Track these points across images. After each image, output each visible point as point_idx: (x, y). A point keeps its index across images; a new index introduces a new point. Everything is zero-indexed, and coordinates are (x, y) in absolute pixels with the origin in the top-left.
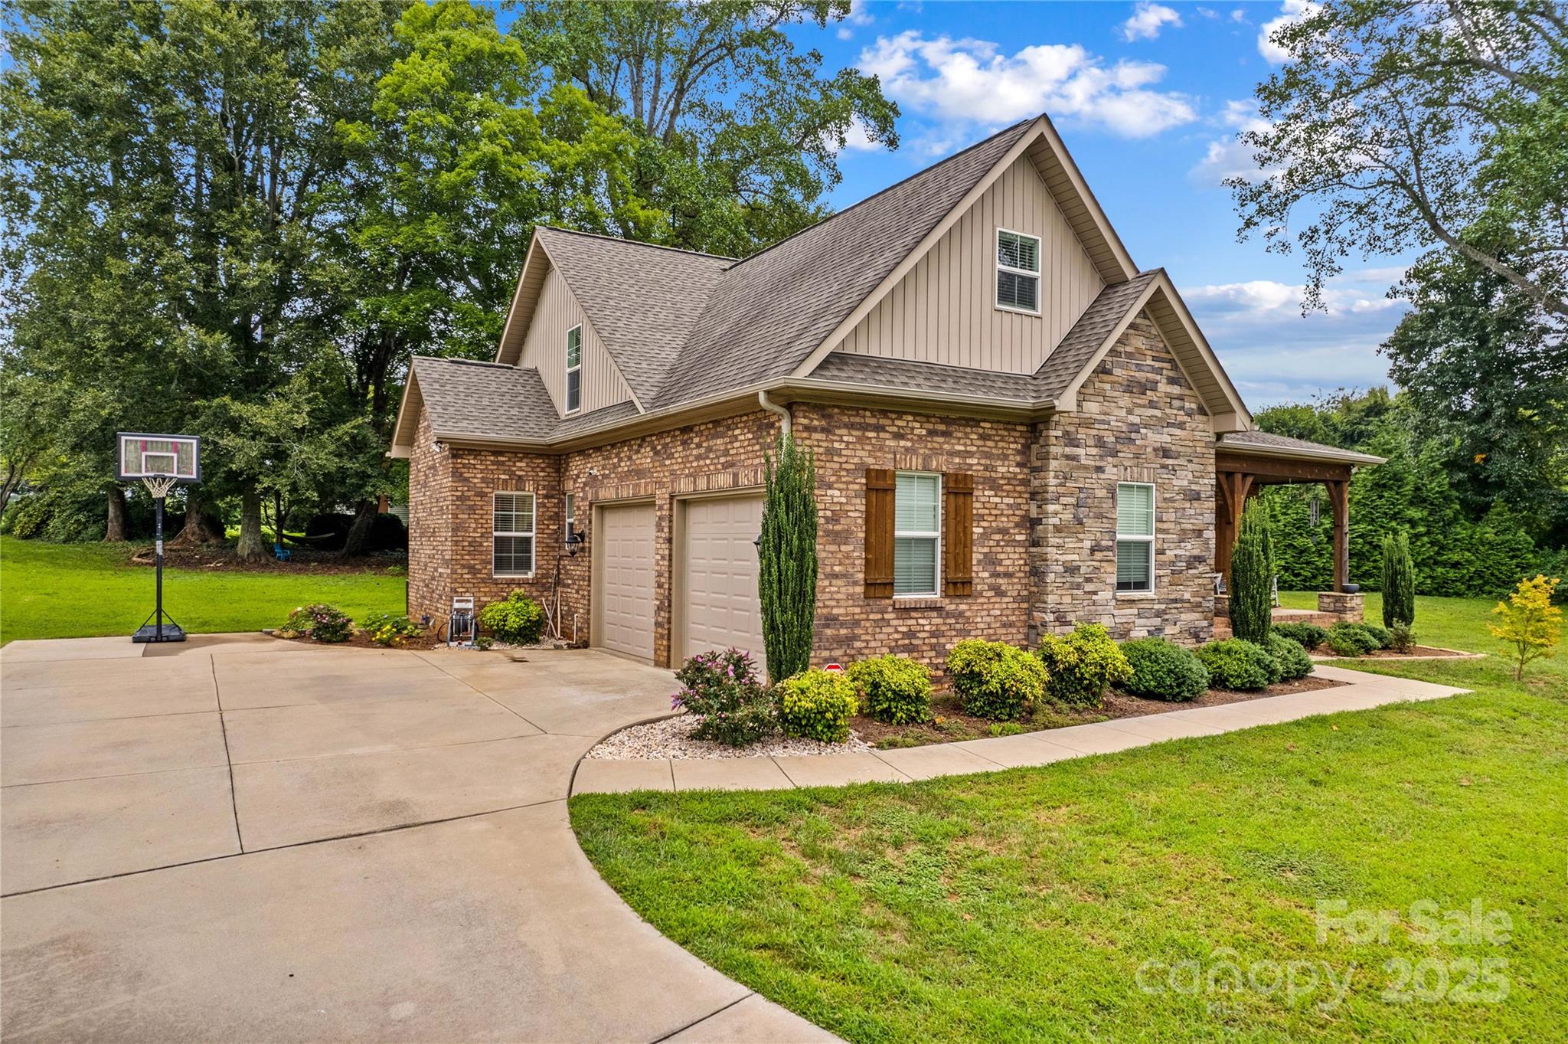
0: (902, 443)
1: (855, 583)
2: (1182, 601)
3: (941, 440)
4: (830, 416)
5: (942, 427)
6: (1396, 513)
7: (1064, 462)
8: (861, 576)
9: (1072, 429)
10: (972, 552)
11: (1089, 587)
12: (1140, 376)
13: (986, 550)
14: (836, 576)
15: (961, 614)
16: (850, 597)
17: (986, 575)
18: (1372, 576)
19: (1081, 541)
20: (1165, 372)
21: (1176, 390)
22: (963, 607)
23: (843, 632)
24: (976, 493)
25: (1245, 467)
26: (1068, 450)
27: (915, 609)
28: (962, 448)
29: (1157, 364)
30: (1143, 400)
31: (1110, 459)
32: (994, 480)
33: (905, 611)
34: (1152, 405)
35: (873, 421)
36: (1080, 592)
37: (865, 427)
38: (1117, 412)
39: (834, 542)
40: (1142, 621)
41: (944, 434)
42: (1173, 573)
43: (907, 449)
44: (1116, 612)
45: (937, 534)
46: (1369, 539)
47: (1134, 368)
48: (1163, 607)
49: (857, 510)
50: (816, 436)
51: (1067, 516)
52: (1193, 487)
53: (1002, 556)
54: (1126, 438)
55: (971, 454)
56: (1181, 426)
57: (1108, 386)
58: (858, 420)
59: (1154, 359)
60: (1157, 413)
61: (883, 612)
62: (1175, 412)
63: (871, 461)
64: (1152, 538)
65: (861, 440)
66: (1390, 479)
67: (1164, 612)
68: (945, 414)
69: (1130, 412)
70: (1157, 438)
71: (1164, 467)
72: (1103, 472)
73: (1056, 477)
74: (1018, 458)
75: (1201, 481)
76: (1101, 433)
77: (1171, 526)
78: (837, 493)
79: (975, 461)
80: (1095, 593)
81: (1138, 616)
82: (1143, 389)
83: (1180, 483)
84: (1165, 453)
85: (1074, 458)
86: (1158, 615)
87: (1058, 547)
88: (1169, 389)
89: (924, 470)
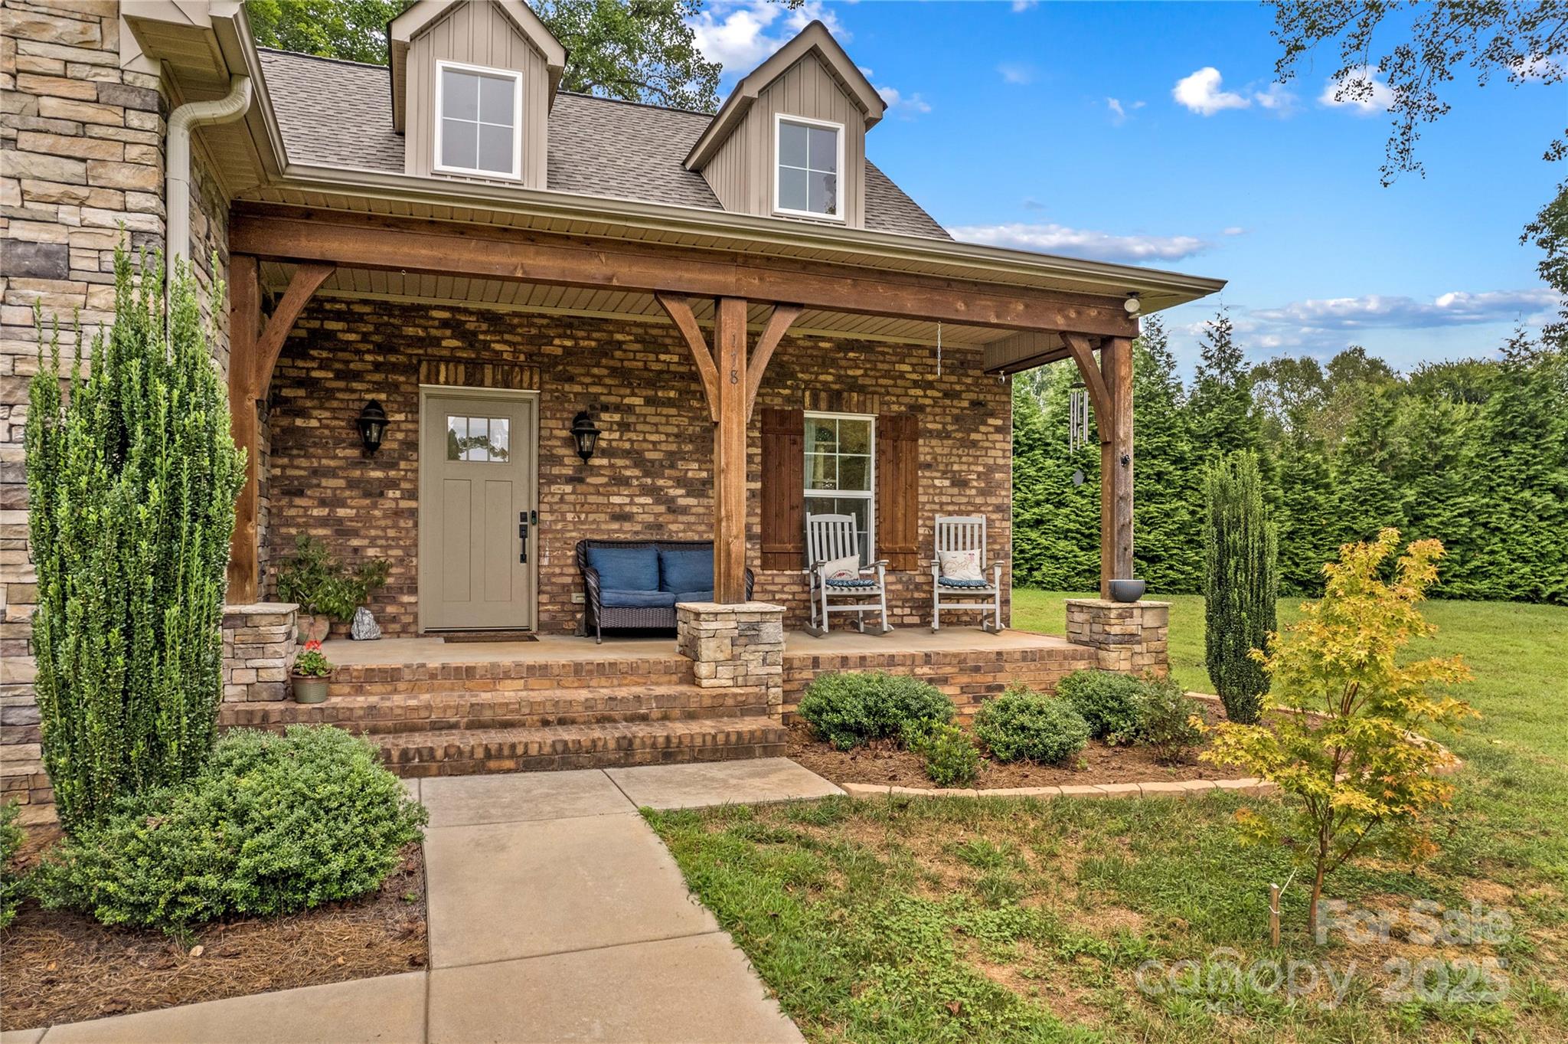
6: (1530, 478)
18: (1486, 575)
46: (1482, 519)
66: (1522, 425)
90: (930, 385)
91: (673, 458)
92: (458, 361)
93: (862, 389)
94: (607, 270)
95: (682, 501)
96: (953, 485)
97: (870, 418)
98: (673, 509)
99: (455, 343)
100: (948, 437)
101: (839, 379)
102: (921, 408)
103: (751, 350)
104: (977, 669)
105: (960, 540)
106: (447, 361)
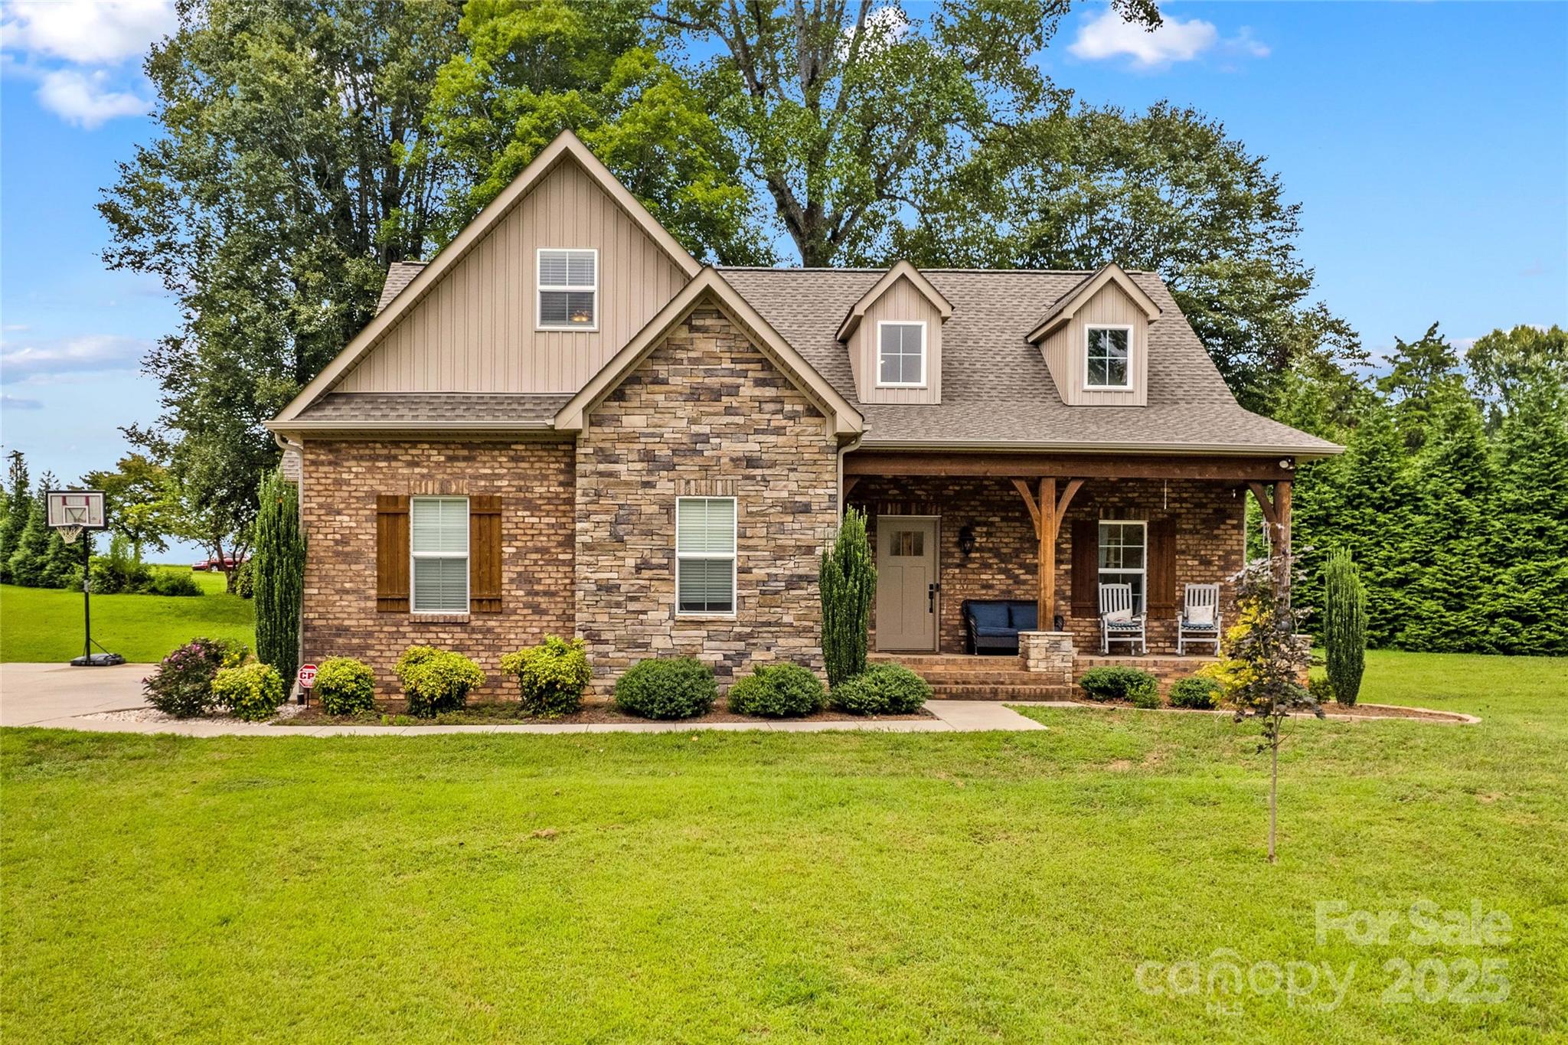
0: (417, 470)
1: (367, 598)
2: (778, 624)
3: (463, 464)
4: (338, 451)
5: (465, 453)
7: (594, 479)
8: (373, 592)
9: (608, 445)
10: (500, 572)
11: (633, 605)
12: (712, 382)
13: (521, 569)
14: (347, 592)
15: (490, 630)
16: (363, 610)
17: (521, 593)
19: (623, 558)
20: (750, 374)
21: (770, 392)
22: (492, 622)
23: (355, 641)
24: (505, 514)
25: (1060, 471)
26: (602, 467)
27: (437, 623)
28: (489, 471)
29: (739, 367)
30: (719, 407)
31: (664, 473)
32: (530, 501)
33: (423, 625)
34: (729, 411)
35: (385, 452)
36: (619, 611)
37: (375, 458)
38: (674, 423)
39: (344, 562)
40: (713, 644)
41: (465, 459)
42: (763, 593)
43: (423, 476)
44: (673, 633)
45: (466, 554)
47: (702, 374)
48: (748, 630)
49: (368, 533)
50: (322, 469)
51: (603, 533)
52: (798, 499)
53: (542, 575)
54: (693, 447)
55: (501, 477)
56: (779, 431)
57: (662, 397)
58: (367, 452)
59: (733, 361)
60: (740, 420)
61: (398, 625)
62: (768, 416)
63: (382, 488)
64: (733, 555)
65: (372, 469)
67: (750, 635)
68: (467, 440)
69: (693, 421)
70: (735, 447)
71: (746, 478)
72: (654, 487)
73: (584, 494)
74: (561, 478)
75: (811, 492)
76: (650, 447)
77: (763, 542)
78: (346, 518)
79: (505, 483)
80: (644, 612)
81: (709, 638)
82: (716, 395)
83: (775, 494)
84: (751, 462)
85: (610, 474)
86: (740, 637)
87: (588, 565)
88: (757, 392)
89: (442, 493)
90: (1185, 500)
91: (1017, 552)
92: (897, 502)
93: (1138, 506)
94: (984, 469)
95: (1023, 577)
96: (1201, 564)
97: (1144, 523)
98: (1017, 581)
99: (896, 492)
100: (1198, 532)
101: (1122, 500)
102: (1179, 515)
103: (1058, 499)
105: (1201, 599)
106: (891, 501)
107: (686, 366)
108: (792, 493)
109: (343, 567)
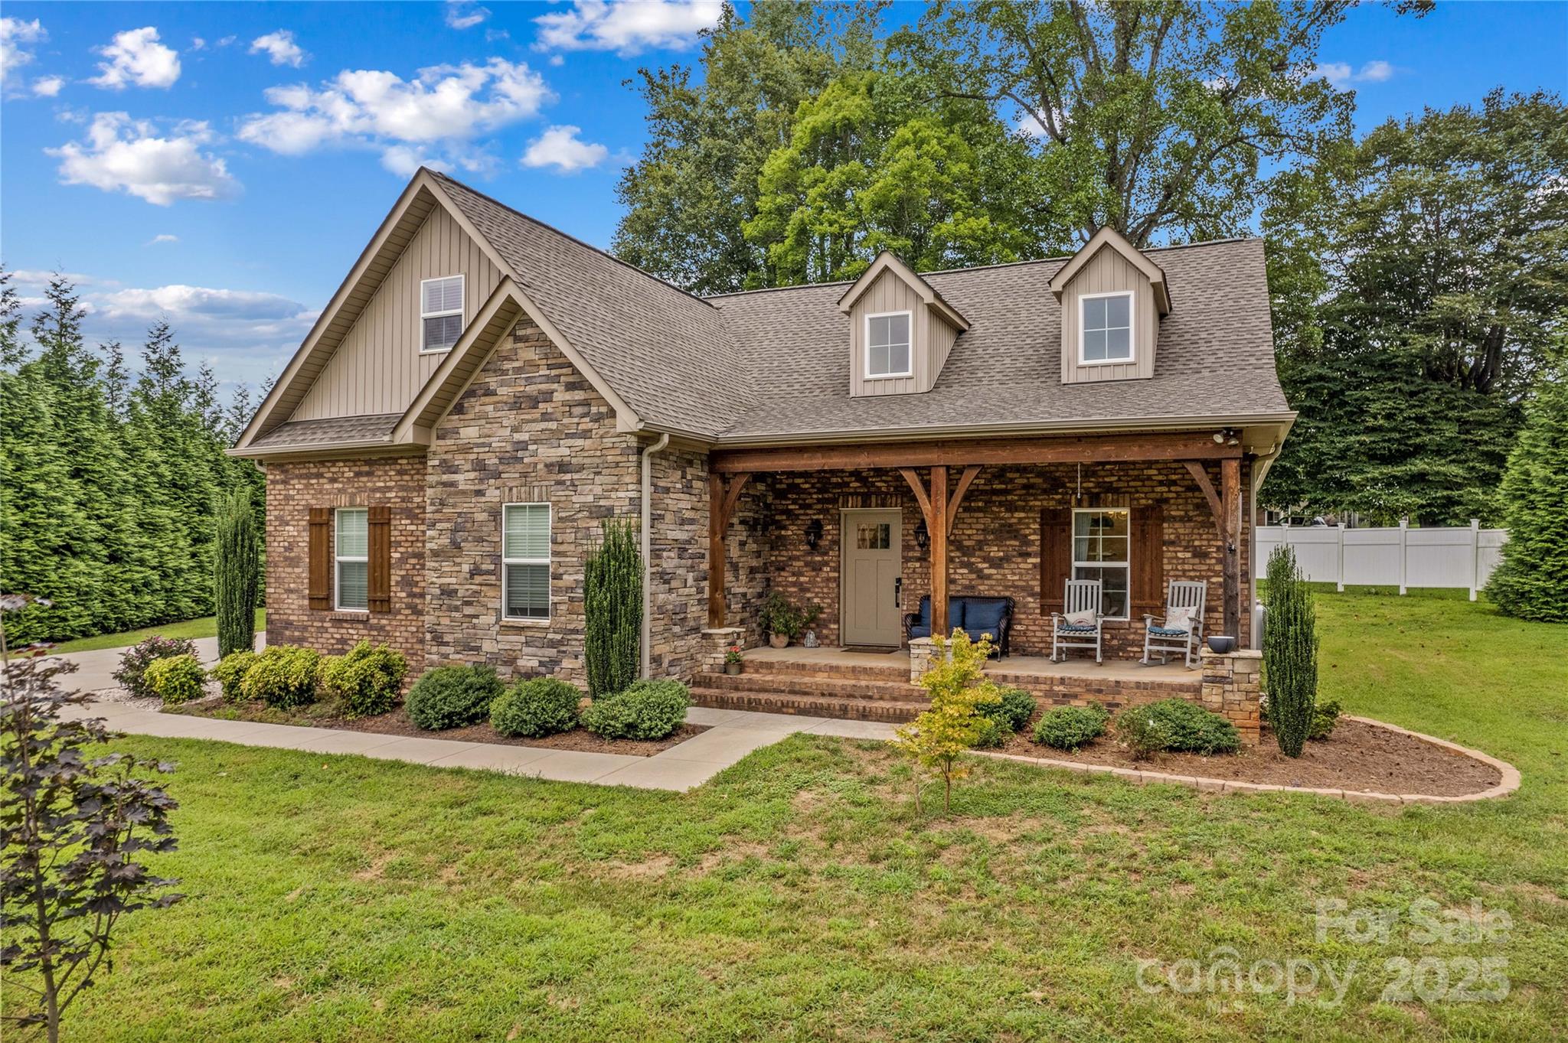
0: (336, 485)
1: (304, 598)
3: (365, 479)
4: (287, 471)
5: (366, 468)
7: (440, 489)
8: (307, 592)
9: (449, 456)
10: (389, 575)
11: (468, 610)
12: (532, 389)
13: (403, 573)
14: (291, 591)
15: (382, 628)
16: (301, 607)
17: (404, 595)
19: (460, 564)
20: (562, 379)
21: (579, 396)
22: (384, 622)
23: (297, 634)
24: (393, 522)
26: (445, 478)
27: (346, 621)
28: (382, 484)
29: (554, 372)
30: (536, 414)
31: (492, 481)
32: (411, 510)
33: (338, 622)
34: (546, 417)
35: (315, 470)
36: (457, 616)
37: (308, 476)
38: (500, 433)
39: (289, 566)
40: (530, 651)
41: (369, 474)
42: (571, 599)
43: (339, 490)
44: (499, 638)
45: (365, 559)
47: (523, 382)
48: (559, 637)
49: (304, 542)
50: (280, 487)
51: (445, 541)
52: (602, 503)
53: (418, 579)
54: (512, 457)
55: (390, 489)
56: (586, 434)
57: (492, 408)
58: (305, 471)
59: (550, 367)
60: (553, 425)
61: (323, 621)
62: (576, 420)
63: (313, 502)
64: (547, 561)
65: (307, 486)
67: (561, 642)
68: (367, 457)
69: (515, 429)
70: (548, 453)
71: (558, 483)
72: (484, 495)
73: (432, 504)
75: (613, 495)
76: (481, 456)
77: (572, 547)
78: (292, 529)
79: (393, 494)
80: (477, 616)
81: (527, 644)
82: (534, 402)
83: (582, 499)
84: (563, 467)
85: (453, 484)
86: (552, 644)
87: (435, 570)
88: (568, 396)
89: (351, 505)
90: (1174, 483)
91: (981, 544)
92: (858, 494)
93: (1116, 491)
94: (868, 460)
95: (986, 571)
96: (1194, 556)
97: (1125, 511)
98: (981, 575)
99: (857, 484)
100: (1190, 520)
101: (1098, 485)
102: (1166, 501)
104: (1100, 691)
105: (1186, 598)
106: (852, 494)
107: (511, 376)
108: (597, 498)
109: (289, 570)
